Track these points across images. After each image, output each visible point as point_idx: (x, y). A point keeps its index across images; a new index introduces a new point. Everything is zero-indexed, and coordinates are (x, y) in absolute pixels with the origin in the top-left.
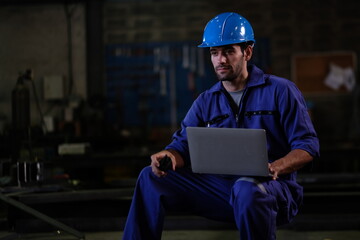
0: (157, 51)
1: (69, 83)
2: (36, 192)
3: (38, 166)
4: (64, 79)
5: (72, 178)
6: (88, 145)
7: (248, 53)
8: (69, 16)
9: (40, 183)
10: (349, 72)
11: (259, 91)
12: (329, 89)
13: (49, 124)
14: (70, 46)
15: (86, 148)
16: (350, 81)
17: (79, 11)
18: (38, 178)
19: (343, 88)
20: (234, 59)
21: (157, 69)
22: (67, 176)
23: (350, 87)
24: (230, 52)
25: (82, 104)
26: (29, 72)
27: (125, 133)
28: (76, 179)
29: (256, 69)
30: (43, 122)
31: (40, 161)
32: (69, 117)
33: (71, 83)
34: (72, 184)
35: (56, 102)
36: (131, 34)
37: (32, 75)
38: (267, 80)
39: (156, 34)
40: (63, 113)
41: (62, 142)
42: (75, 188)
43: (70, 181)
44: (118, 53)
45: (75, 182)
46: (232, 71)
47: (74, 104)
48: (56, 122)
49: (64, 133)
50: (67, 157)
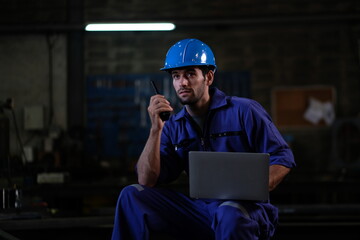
0: (138, 83)
1: (49, 113)
2: (14, 219)
3: (17, 193)
4: (44, 109)
5: (50, 207)
6: (68, 174)
7: (210, 78)
8: (51, 47)
9: (18, 210)
10: (328, 107)
11: (222, 112)
12: (308, 123)
13: (29, 154)
14: (51, 76)
15: (65, 178)
16: (329, 115)
17: (61, 43)
18: (16, 205)
19: (322, 122)
20: (196, 83)
21: (137, 101)
22: (45, 204)
23: (329, 121)
24: (192, 74)
25: (62, 134)
26: (9, 101)
27: (105, 164)
28: (54, 208)
29: (219, 92)
30: (22, 152)
31: (18, 188)
32: (48, 147)
33: (52, 114)
34: (50, 213)
35: (36, 133)
36: (112, 66)
37: (13, 105)
38: (229, 101)
39: (137, 66)
40: (43, 144)
41: (41, 171)
42: (53, 216)
43: (48, 210)
44: (99, 84)
45: (53, 211)
46: (193, 95)
47: (54, 135)
48: (35, 152)
49: (43, 162)
50: (46, 186)
